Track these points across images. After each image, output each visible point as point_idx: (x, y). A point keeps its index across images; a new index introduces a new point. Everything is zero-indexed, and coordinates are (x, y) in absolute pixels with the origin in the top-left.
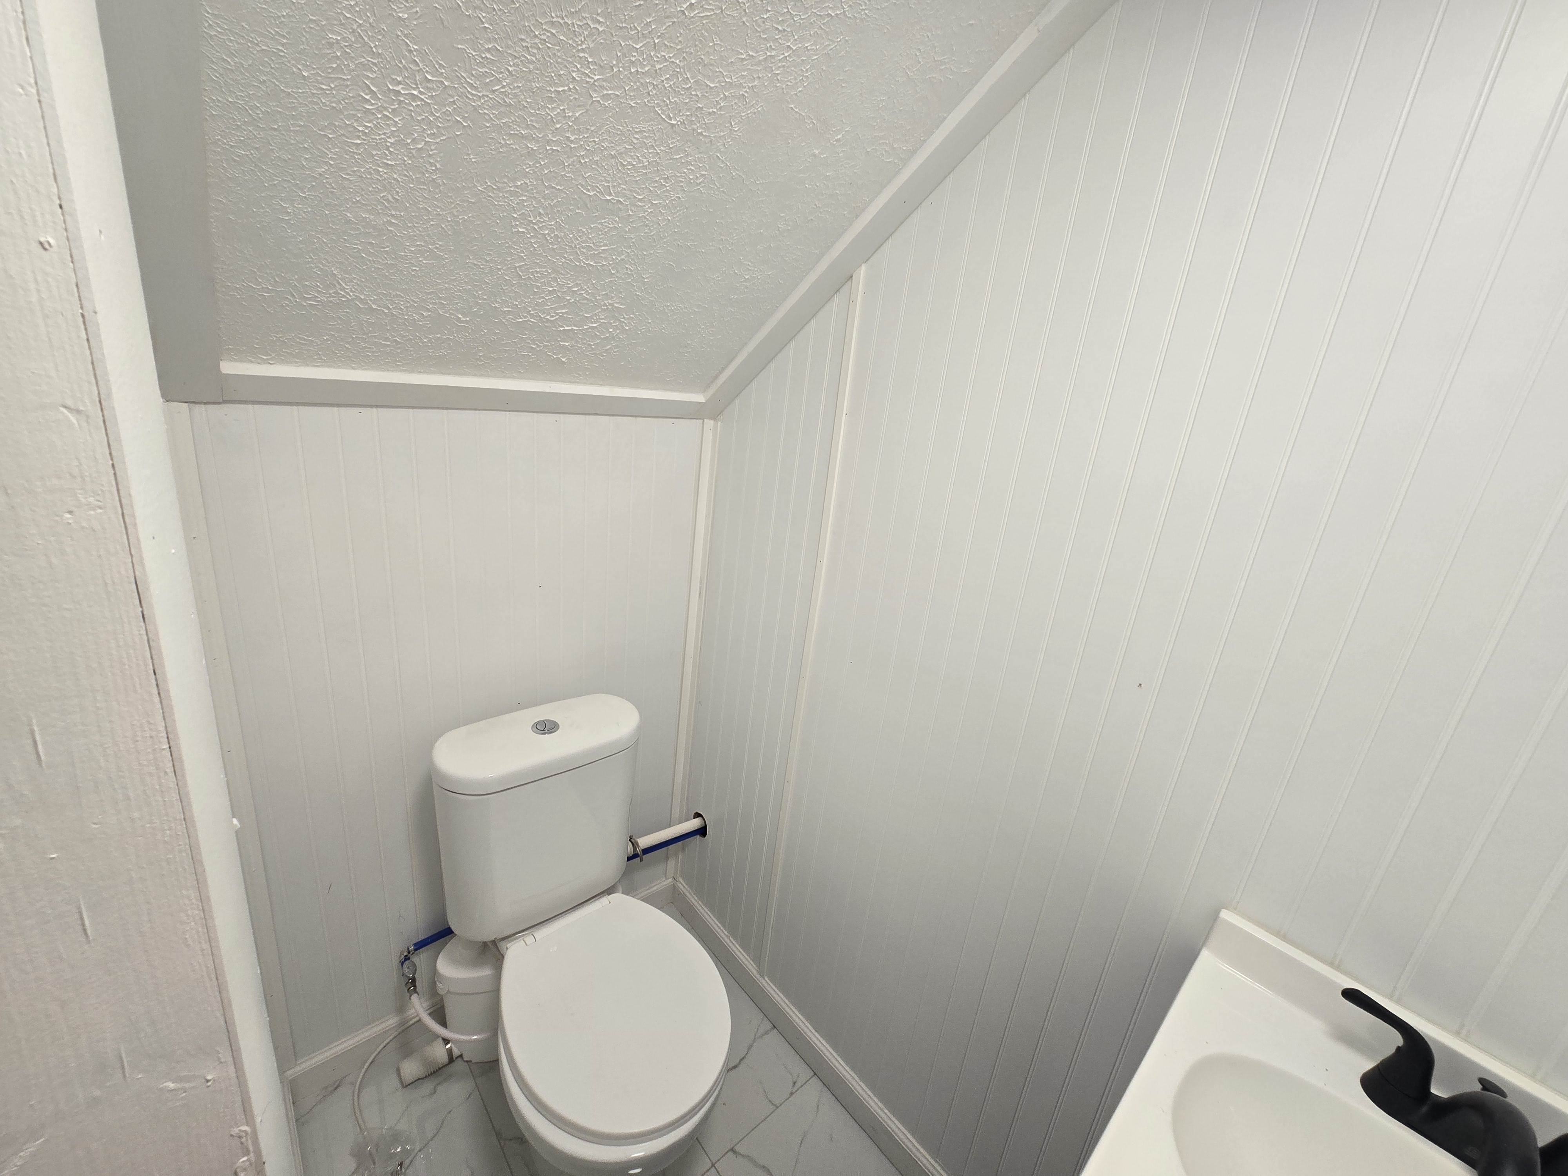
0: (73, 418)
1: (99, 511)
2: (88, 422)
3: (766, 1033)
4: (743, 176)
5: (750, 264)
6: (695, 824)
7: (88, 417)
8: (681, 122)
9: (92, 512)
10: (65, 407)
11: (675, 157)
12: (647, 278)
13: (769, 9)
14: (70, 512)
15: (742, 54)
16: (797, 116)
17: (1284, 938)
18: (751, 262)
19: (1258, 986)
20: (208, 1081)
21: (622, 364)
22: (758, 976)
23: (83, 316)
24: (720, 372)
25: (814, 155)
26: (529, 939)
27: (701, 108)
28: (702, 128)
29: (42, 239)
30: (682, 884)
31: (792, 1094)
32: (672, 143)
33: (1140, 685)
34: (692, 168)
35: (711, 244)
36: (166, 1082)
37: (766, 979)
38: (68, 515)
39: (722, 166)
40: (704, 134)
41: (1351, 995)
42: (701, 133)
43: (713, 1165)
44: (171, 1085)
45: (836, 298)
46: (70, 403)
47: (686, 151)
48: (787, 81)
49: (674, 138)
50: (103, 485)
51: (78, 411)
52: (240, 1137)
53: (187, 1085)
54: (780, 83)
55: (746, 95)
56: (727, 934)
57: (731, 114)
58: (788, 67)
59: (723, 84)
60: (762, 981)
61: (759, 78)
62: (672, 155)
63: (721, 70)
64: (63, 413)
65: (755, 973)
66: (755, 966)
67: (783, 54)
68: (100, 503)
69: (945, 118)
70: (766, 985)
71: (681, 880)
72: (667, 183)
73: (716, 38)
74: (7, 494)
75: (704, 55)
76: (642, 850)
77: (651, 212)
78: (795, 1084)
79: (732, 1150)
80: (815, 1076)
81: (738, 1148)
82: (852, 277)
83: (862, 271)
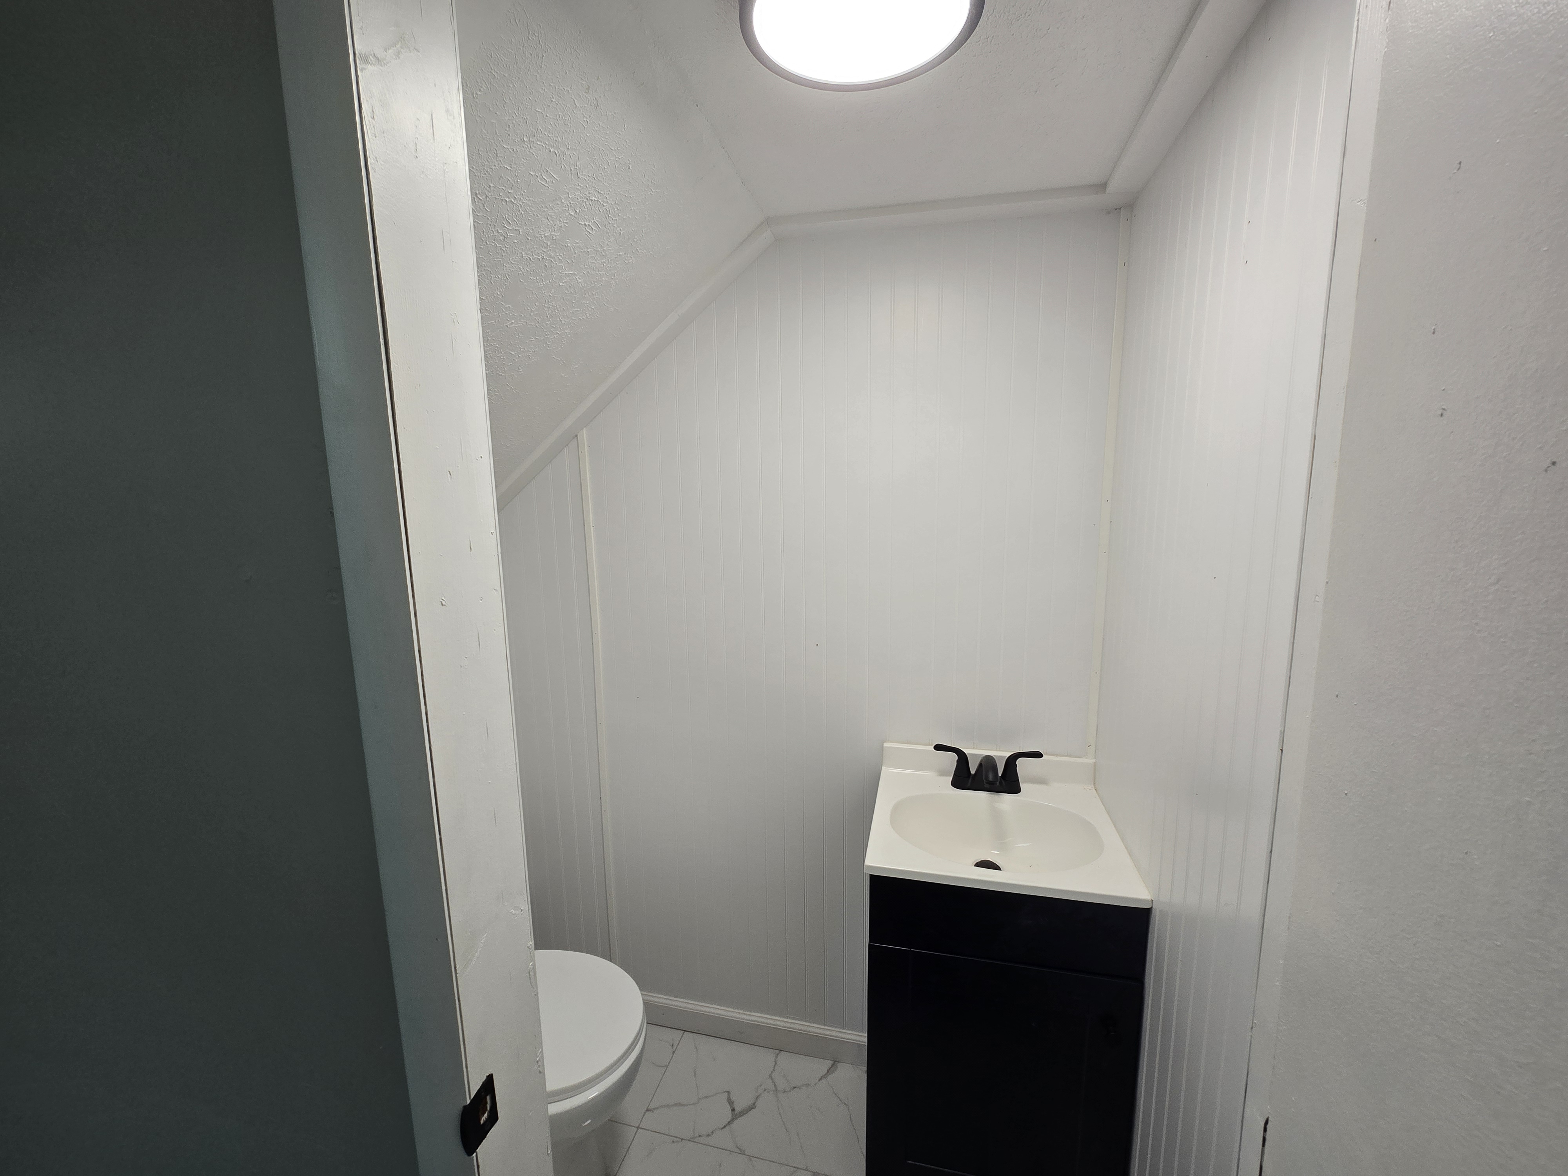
19: (908, 771)
31: (674, 1052)
33: (817, 645)
41: (938, 747)
43: (638, 1128)
45: (566, 449)
78: (673, 1045)
79: (648, 1110)
80: (685, 1032)
81: (651, 1107)
82: (577, 436)
83: (584, 434)
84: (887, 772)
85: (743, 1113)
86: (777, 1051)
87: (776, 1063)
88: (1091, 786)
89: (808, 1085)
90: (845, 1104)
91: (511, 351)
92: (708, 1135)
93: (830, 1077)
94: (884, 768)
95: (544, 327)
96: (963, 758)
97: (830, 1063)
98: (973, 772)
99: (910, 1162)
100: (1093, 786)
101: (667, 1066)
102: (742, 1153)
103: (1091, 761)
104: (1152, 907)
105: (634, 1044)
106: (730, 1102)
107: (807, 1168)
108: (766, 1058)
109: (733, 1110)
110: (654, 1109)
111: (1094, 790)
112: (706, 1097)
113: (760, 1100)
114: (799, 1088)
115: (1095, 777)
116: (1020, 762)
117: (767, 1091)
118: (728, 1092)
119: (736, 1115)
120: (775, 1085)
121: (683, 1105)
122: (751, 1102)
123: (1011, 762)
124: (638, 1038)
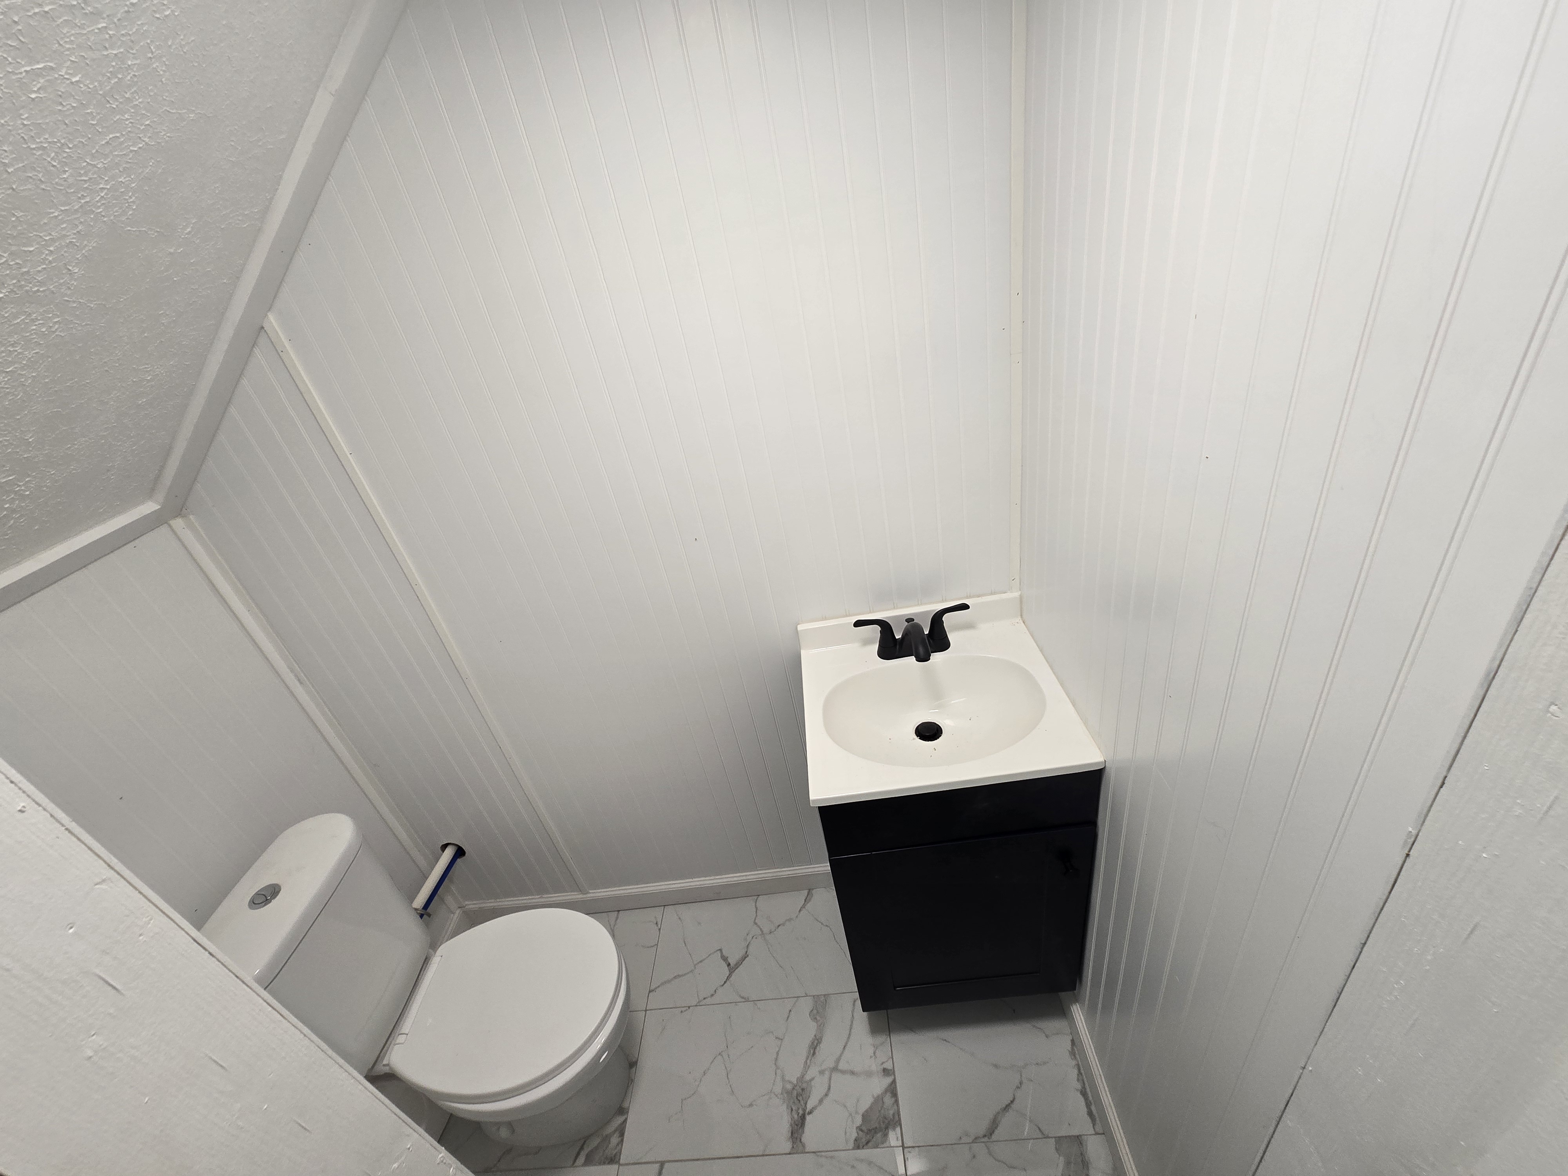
0: (103, 886)
1: (152, 922)
2: (112, 882)
3: (617, 918)
4: (104, 303)
5: (147, 366)
6: (449, 853)
7: (110, 879)
8: (9, 292)
9: (150, 925)
10: (96, 884)
11: (16, 322)
12: (30, 438)
13: (67, 169)
14: (141, 935)
15: (53, 213)
16: (137, 233)
17: (825, 619)
18: (147, 364)
19: (829, 649)
20: (409, 1149)
21: (36, 528)
22: (585, 896)
23: (67, 829)
24: (159, 471)
25: (171, 253)
26: (401, 1039)
27: (28, 272)
28: (37, 286)
29: (19, 808)
30: (470, 904)
31: (660, 929)
32: (6, 313)
33: (696, 539)
34: (41, 322)
35: (94, 372)
36: (392, 1166)
37: (590, 891)
38: (141, 938)
39: (75, 305)
40: (41, 289)
41: (858, 624)
42: (38, 291)
43: (646, 1011)
44: (396, 1165)
45: (256, 351)
46: (98, 880)
47: (26, 312)
48: (114, 213)
49: (7, 308)
50: (143, 907)
51: (104, 881)
52: (442, 1161)
53: (403, 1158)
54: (106, 217)
55: (74, 240)
56: (539, 896)
57: (64, 262)
58: (109, 202)
59: (43, 243)
60: (589, 895)
61: (81, 223)
62: (11, 322)
63: (35, 233)
64: (98, 888)
65: (581, 896)
66: (576, 893)
67: (99, 195)
68: (149, 918)
69: (281, 177)
70: (594, 895)
71: (467, 903)
72: (16, 347)
73: (16, 212)
74: (108, 953)
75: (10, 230)
76: (423, 909)
77: (9, 380)
78: (657, 923)
79: (650, 992)
80: (666, 907)
81: (653, 987)
82: (263, 328)
83: (272, 321)
84: (806, 656)
85: (738, 964)
86: (756, 897)
87: (757, 909)
88: (1019, 619)
89: (790, 920)
90: (826, 926)
91: (25, 245)
92: (712, 995)
93: (809, 906)
94: (803, 652)
95: (62, 185)
96: (885, 626)
97: (806, 892)
98: (898, 636)
99: (898, 989)
100: (1020, 618)
101: (657, 945)
102: (747, 1000)
103: (1016, 594)
104: (1105, 767)
105: (618, 990)
106: (725, 959)
107: (806, 994)
108: (746, 906)
109: (729, 965)
110: (656, 988)
111: (1022, 623)
112: (701, 962)
113: (750, 947)
114: (783, 924)
115: (1021, 608)
116: (946, 618)
117: (755, 937)
118: (721, 950)
119: (732, 969)
120: (761, 929)
121: (682, 975)
122: (743, 952)
123: (937, 619)
124: (619, 982)
